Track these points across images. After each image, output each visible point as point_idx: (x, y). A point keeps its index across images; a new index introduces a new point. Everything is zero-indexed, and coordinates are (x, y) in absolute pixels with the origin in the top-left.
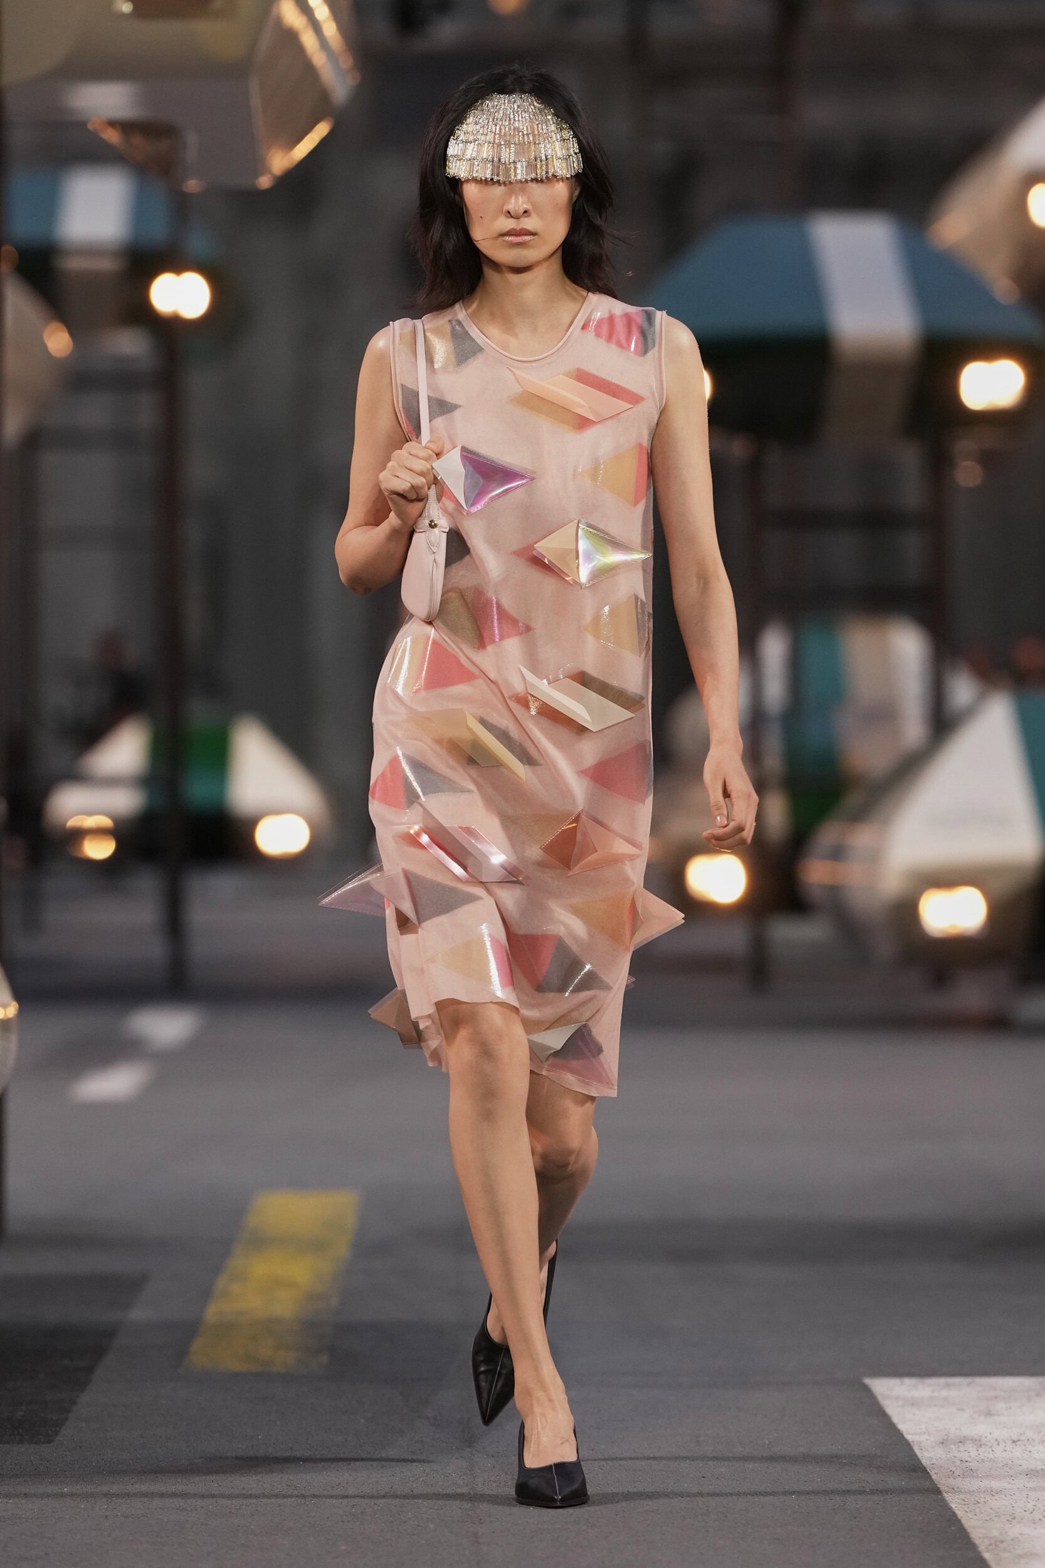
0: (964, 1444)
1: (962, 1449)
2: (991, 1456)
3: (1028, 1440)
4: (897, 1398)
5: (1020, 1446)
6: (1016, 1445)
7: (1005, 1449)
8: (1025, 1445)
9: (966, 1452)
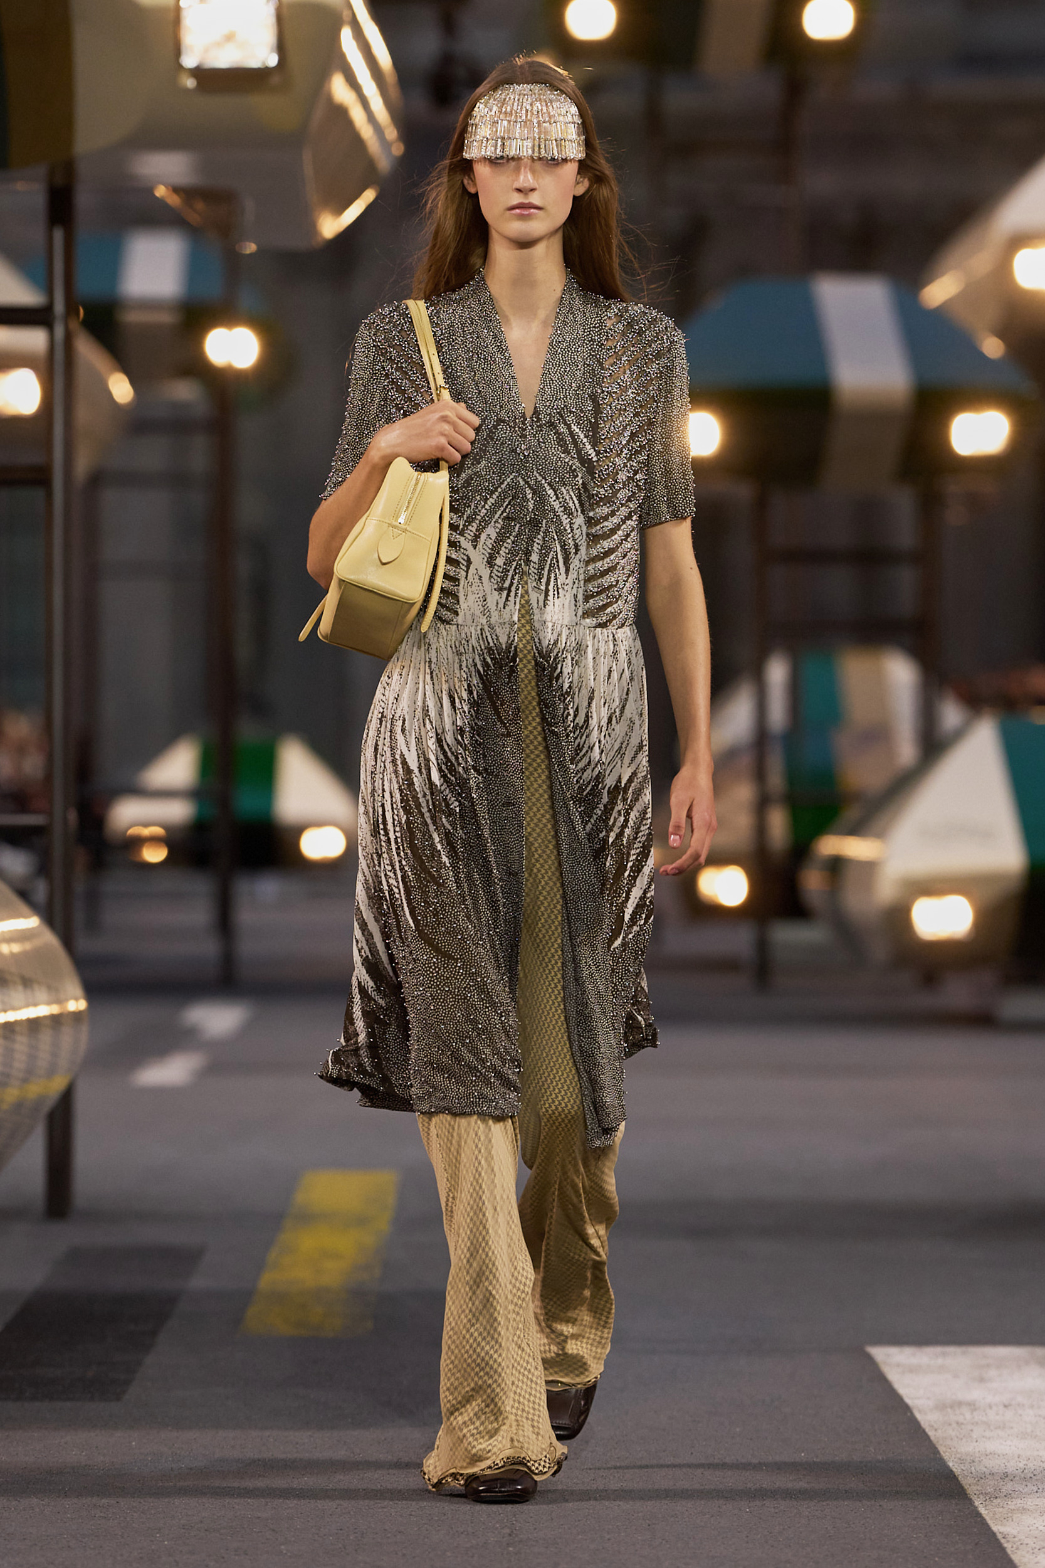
0: (959, 1408)
1: (958, 1412)
2: (984, 1419)
3: (1018, 1404)
4: (898, 1365)
9: (962, 1415)
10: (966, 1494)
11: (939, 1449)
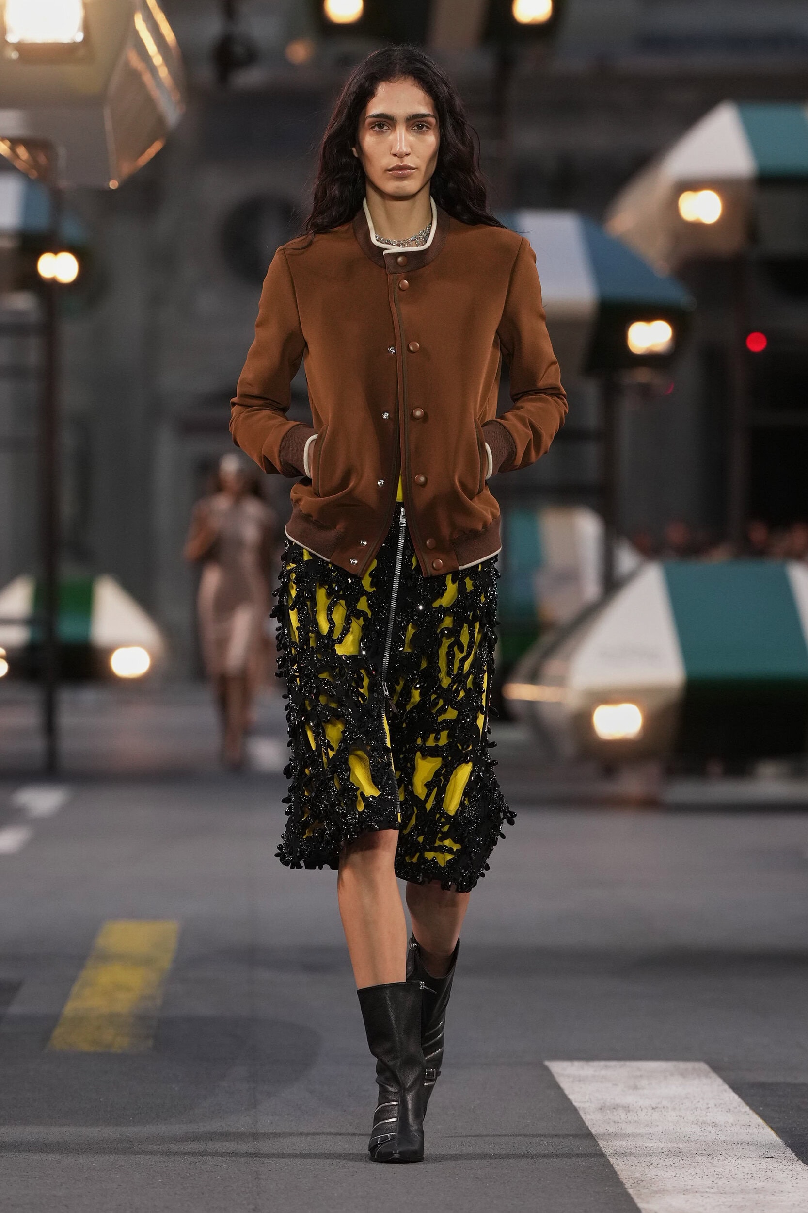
0: (616, 1110)
1: (615, 1113)
2: (636, 1119)
3: (664, 1107)
4: (569, 1076)
5: (658, 1112)
6: (655, 1111)
7: (647, 1113)
8: (661, 1111)
9: (618, 1116)
10: (619, 1178)
11: (599, 1143)
